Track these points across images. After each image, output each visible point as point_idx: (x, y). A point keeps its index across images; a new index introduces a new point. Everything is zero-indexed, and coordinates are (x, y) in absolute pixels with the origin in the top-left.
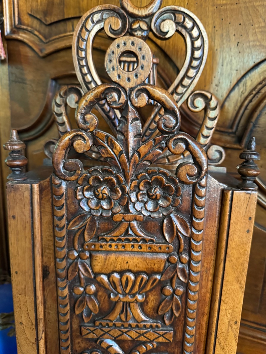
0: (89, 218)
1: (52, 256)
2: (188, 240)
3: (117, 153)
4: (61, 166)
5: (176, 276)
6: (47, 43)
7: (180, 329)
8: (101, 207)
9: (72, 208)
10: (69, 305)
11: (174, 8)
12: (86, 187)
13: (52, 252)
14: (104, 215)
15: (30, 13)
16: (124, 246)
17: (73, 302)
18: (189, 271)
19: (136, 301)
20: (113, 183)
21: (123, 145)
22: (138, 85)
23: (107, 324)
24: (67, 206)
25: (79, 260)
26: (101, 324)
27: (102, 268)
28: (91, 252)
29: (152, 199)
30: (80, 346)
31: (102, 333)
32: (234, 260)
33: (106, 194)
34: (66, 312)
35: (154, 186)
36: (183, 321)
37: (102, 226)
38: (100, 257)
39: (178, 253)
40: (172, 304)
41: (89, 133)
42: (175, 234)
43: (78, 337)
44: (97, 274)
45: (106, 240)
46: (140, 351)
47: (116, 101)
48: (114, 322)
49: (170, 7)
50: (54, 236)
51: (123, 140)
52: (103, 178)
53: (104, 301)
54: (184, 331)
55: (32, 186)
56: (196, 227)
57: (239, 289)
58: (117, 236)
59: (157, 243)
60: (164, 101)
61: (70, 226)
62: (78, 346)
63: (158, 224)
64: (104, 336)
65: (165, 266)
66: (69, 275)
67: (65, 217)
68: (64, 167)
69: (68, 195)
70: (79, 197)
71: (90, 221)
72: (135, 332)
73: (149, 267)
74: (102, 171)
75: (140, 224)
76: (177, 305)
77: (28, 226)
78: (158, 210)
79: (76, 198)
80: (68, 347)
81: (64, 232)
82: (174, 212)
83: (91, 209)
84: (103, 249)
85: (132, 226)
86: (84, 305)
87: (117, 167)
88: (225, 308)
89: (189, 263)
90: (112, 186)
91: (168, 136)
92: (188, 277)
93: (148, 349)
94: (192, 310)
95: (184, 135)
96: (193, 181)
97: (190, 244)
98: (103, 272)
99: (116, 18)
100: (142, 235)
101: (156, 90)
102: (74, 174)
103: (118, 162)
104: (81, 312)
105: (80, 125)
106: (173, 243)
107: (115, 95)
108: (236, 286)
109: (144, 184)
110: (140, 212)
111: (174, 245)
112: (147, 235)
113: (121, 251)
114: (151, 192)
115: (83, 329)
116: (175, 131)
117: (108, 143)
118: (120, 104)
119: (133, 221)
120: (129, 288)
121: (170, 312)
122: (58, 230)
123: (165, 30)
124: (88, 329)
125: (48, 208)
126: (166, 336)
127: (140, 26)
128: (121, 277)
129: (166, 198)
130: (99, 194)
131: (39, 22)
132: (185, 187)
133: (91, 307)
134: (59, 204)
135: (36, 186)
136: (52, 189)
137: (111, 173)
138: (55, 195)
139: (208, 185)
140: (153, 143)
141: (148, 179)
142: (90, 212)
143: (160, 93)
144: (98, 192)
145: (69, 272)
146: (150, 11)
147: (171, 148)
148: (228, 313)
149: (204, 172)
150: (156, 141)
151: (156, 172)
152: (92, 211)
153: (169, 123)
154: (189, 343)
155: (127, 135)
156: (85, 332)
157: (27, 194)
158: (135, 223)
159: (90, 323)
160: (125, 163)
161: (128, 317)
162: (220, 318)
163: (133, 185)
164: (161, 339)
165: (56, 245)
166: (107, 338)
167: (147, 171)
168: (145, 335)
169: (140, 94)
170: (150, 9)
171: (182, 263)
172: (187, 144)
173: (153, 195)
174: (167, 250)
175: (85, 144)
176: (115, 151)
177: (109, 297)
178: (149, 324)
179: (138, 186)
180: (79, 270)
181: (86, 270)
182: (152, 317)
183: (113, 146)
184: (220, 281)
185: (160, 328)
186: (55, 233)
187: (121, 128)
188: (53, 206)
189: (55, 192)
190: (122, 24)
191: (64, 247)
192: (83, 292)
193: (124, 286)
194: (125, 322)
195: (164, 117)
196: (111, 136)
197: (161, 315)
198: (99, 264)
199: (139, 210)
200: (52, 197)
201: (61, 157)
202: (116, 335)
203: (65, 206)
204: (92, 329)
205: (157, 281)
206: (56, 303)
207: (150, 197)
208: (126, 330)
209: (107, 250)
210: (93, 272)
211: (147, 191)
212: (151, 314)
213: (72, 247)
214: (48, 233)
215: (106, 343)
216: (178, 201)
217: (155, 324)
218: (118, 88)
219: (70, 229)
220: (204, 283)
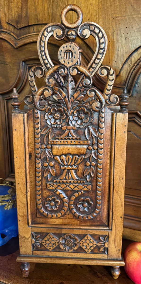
0: (51, 128)
1: (33, 148)
2: (97, 138)
3: (64, 97)
4: (38, 104)
5: (91, 156)
6: (19, 40)
7: (94, 184)
8: (56, 123)
9: (43, 124)
10: (41, 172)
11: (89, 23)
12: (49, 114)
13: (33, 145)
14: (58, 126)
15: (8, 22)
16: (67, 142)
17: (43, 171)
18: (98, 154)
19: (73, 169)
20: (62, 111)
21: (66, 93)
22: (73, 65)
23: (59, 182)
24: (40, 123)
25: (47, 149)
26: (56, 181)
27: (57, 153)
28: (52, 145)
29: (80, 119)
30: (46, 195)
31: (57, 186)
32: (119, 146)
33: (59, 117)
34: (39, 176)
35: (81, 112)
36: (96, 179)
37: (56, 133)
38: (56, 147)
39: (92, 145)
40: (90, 170)
41: (51, 88)
42: (91, 136)
43: (45, 189)
44: (54, 156)
45: (59, 139)
46: (75, 195)
47: (63, 73)
48: (62, 180)
49: (87, 22)
50: (35, 137)
51: (66, 91)
52: (57, 109)
53: (58, 170)
54: (97, 185)
55: (24, 115)
56: (100, 132)
57: (122, 161)
58: (64, 137)
59: (82, 140)
60: (85, 73)
61: (42, 132)
62: (45, 194)
63: (83, 131)
64: (58, 188)
65: (86, 151)
66: (42, 156)
67: (40, 128)
68: (39, 104)
69: (41, 118)
70: (46, 118)
71: (51, 130)
72: (73, 185)
73: (79, 151)
74: (57, 106)
75: (75, 131)
76: (93, 171)
77: (23, 134)
78: (83, 124)
79: (45, 119)
80: (40, 194)
81: (39, 135)
82: (90, 125)
83: (52, 124)
84: (58, 144)
85: (70, 132)
86: (48, 172)
87: (63, 104)
88: (117, 171)
89: (97, 149)
90: (61, 113)
91: (87, 89)
92: (97, 156)
93: (79, 194)
94: (100, 173)
95: (94, 88)
96: (99, 110)
97: (98, 141)
98: (57, 154)
99: (59, 30)
100: (75, 136)
101: (81, 67)
102: (44, 107)
103: (64, 101)
104: (47, 175)
105: (47, 84)
106: (90, 140)
107: (62, 70)
108: (121, 160)
109: (76, 112)
110: (74, 125)
111: (90, 141)
112: (78, 137)
113: (66, 144)
114: (79, 116)
115: (47, 184)
116: (90, 86)
117: (59, 92)
118: (65, 74)
119: (71, 129)
120: (70, 162)
121: (89, 175)
122: (37, 134)
123: (85, 35)
124: (50, 184)
125: (32, 124)
126: (88, 187)
127: (72, 33)
128: (66, 157)
129: (86, 118)
130: (55, 117)
131: (13, 27)
132: (95, 113)
133: (51, 172)
134: (37, 122)
135: (26, 115)
136: (34, 115)
137: (61, 107)
138: (35, 117)
139: (106, 112)
140: (80, 92)
141: (78, 109)
142: (51, 126)
143: (83, 69)
144: (55, 116)
145: (41, 155)
146: (77, 25)
147: (88, 94)
148: (118, 174)
149: (103, 106)
150: (82, 91)
151: (81, 106)
152: (52, 125)
153: (87, 83)
154: (99, 191)
155: (68, 88)
156: (48, 186)
157: (22, 118)
158: (72, 131)
159: (51, 182)
160: (67, 102)
161: (69, 177)
162: (114, 176)
163: (71, 112)
164: (85, 189)
165: (36, 142)
166: (59, 189)
167: (77, 106)
168: (77, 187)
169: (74, 69)
170: (77, 24)
171: (94, 150)
172: (95, 92)
173: (80, 117)
174: (87, 143)
175: (49, 93)
176: (63, 96)
177: (60, 167)
178: (80, 181)
179: (73, 113)
180: (46, 154)
181: (50, 154)
182: (81, 178)
183: (62, 94)
184: (113, 157)
185: (84, 183)
186: (35, 136)
187: (65, 85)
188: (34, 123)
189: (35, 116)
190: (62, 32)
191: (39, 143)
192: (48, 165)
193: (67, 162)
194: (68, 180)
195: (85, 80)
196: (61, 89)
197: (85, 176)
198: (56, 151)
199: (74, 124)
200: (34, 119)
201: (38, 99)
202: (64, 187)
203: (39, 123)
204: (52, 184)
205: (83, 159)
206: (35, 171)
207: (79, 118)
208: (68, 184)
209: (59, 144)
210: (53, 155)
211: (78, 115)
212: (80, 176)
213: (43, 143)
214: (32, 136)
215: (59, 192)
216: (92, 119)
217: (82, 181)
218: (64, 67)
219: (42, 134)
220: (105, 160)
